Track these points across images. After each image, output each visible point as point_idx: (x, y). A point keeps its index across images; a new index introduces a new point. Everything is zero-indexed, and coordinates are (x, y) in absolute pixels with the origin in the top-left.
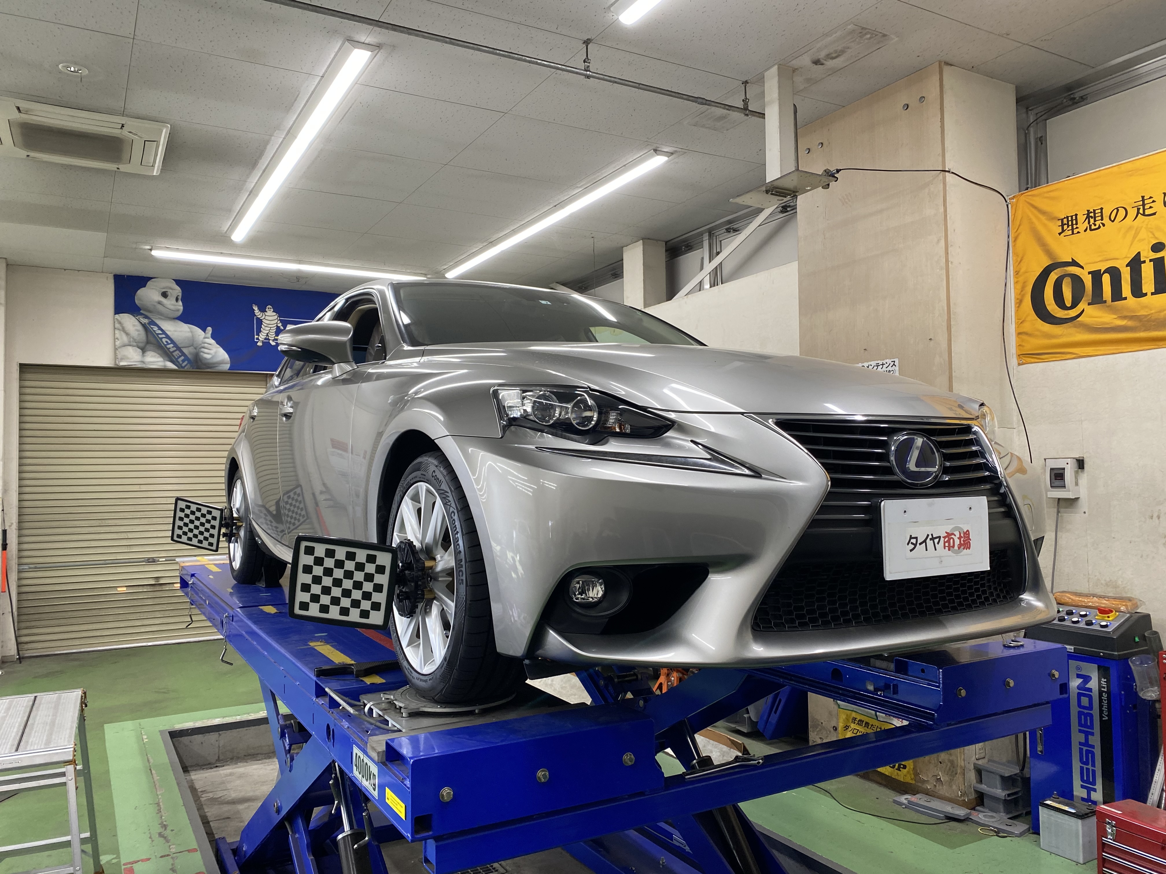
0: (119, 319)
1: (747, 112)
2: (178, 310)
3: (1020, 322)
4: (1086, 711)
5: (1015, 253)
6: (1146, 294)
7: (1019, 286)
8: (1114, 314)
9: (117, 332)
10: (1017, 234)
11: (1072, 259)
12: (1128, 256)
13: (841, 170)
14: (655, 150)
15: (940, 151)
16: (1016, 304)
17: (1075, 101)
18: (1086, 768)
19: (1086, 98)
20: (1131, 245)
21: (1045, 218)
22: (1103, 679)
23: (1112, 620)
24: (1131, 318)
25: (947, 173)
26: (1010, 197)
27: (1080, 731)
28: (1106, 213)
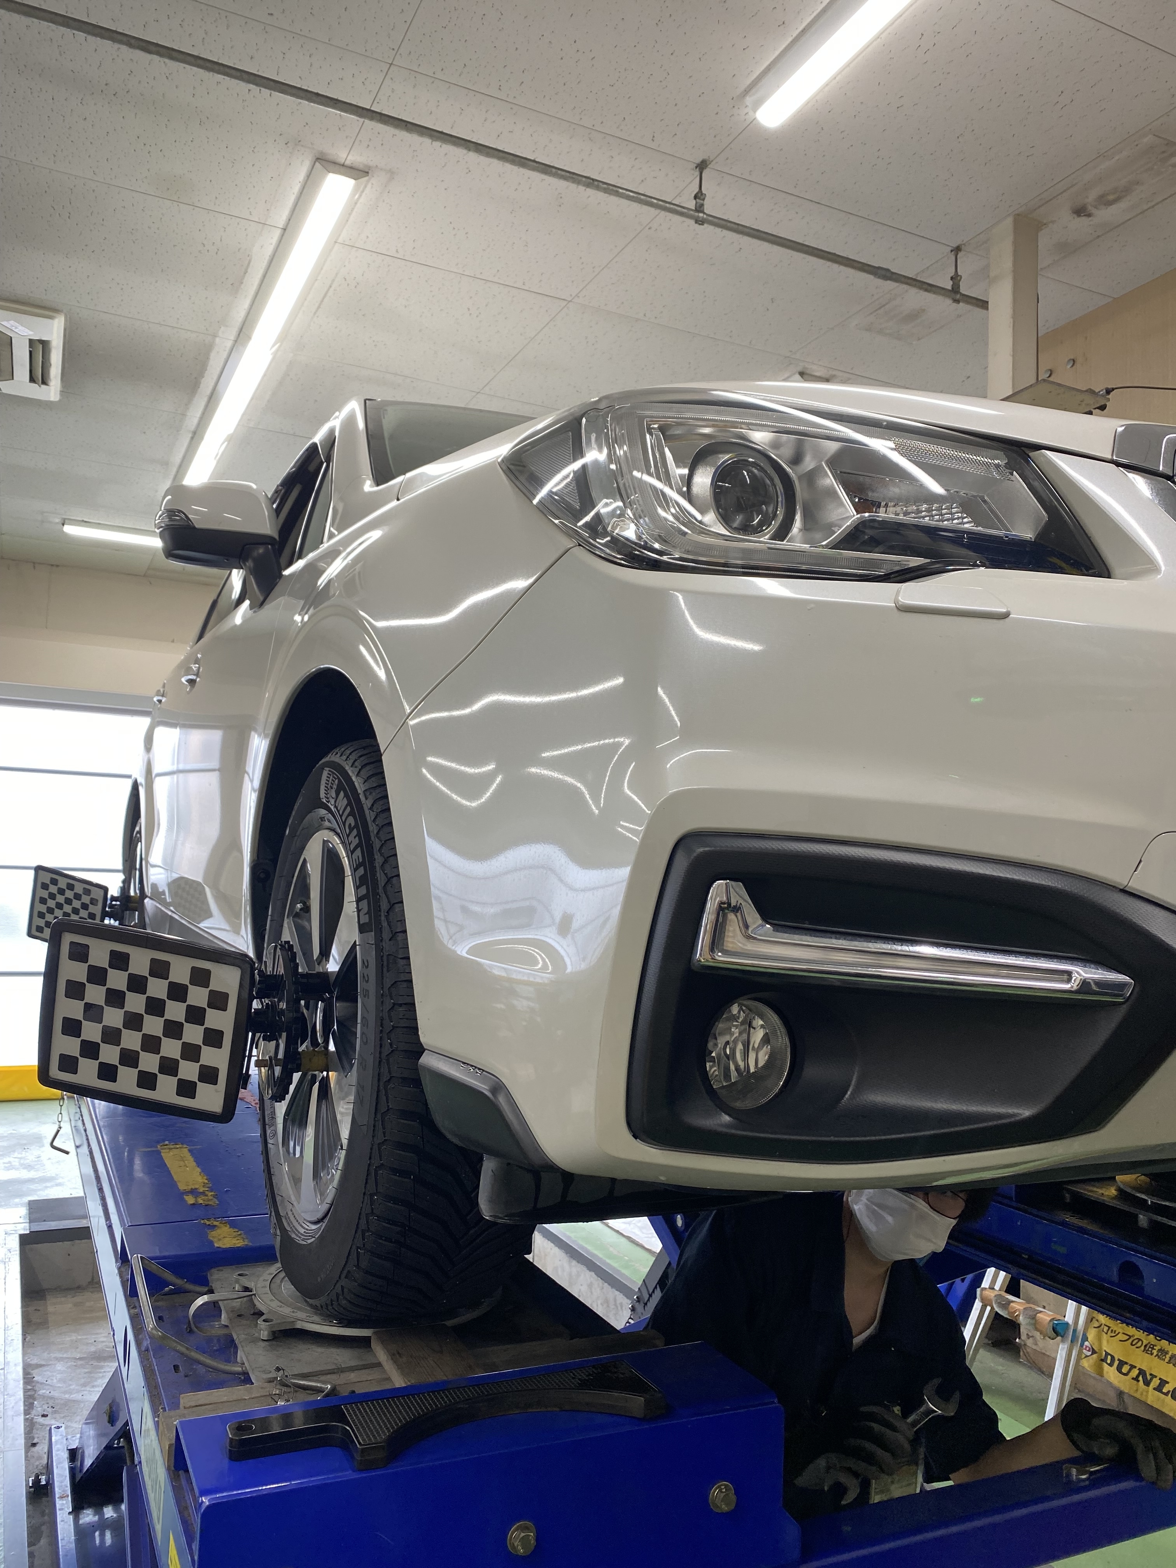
1: (958, 296)
13: (1113, 389)
14: (803, 373)
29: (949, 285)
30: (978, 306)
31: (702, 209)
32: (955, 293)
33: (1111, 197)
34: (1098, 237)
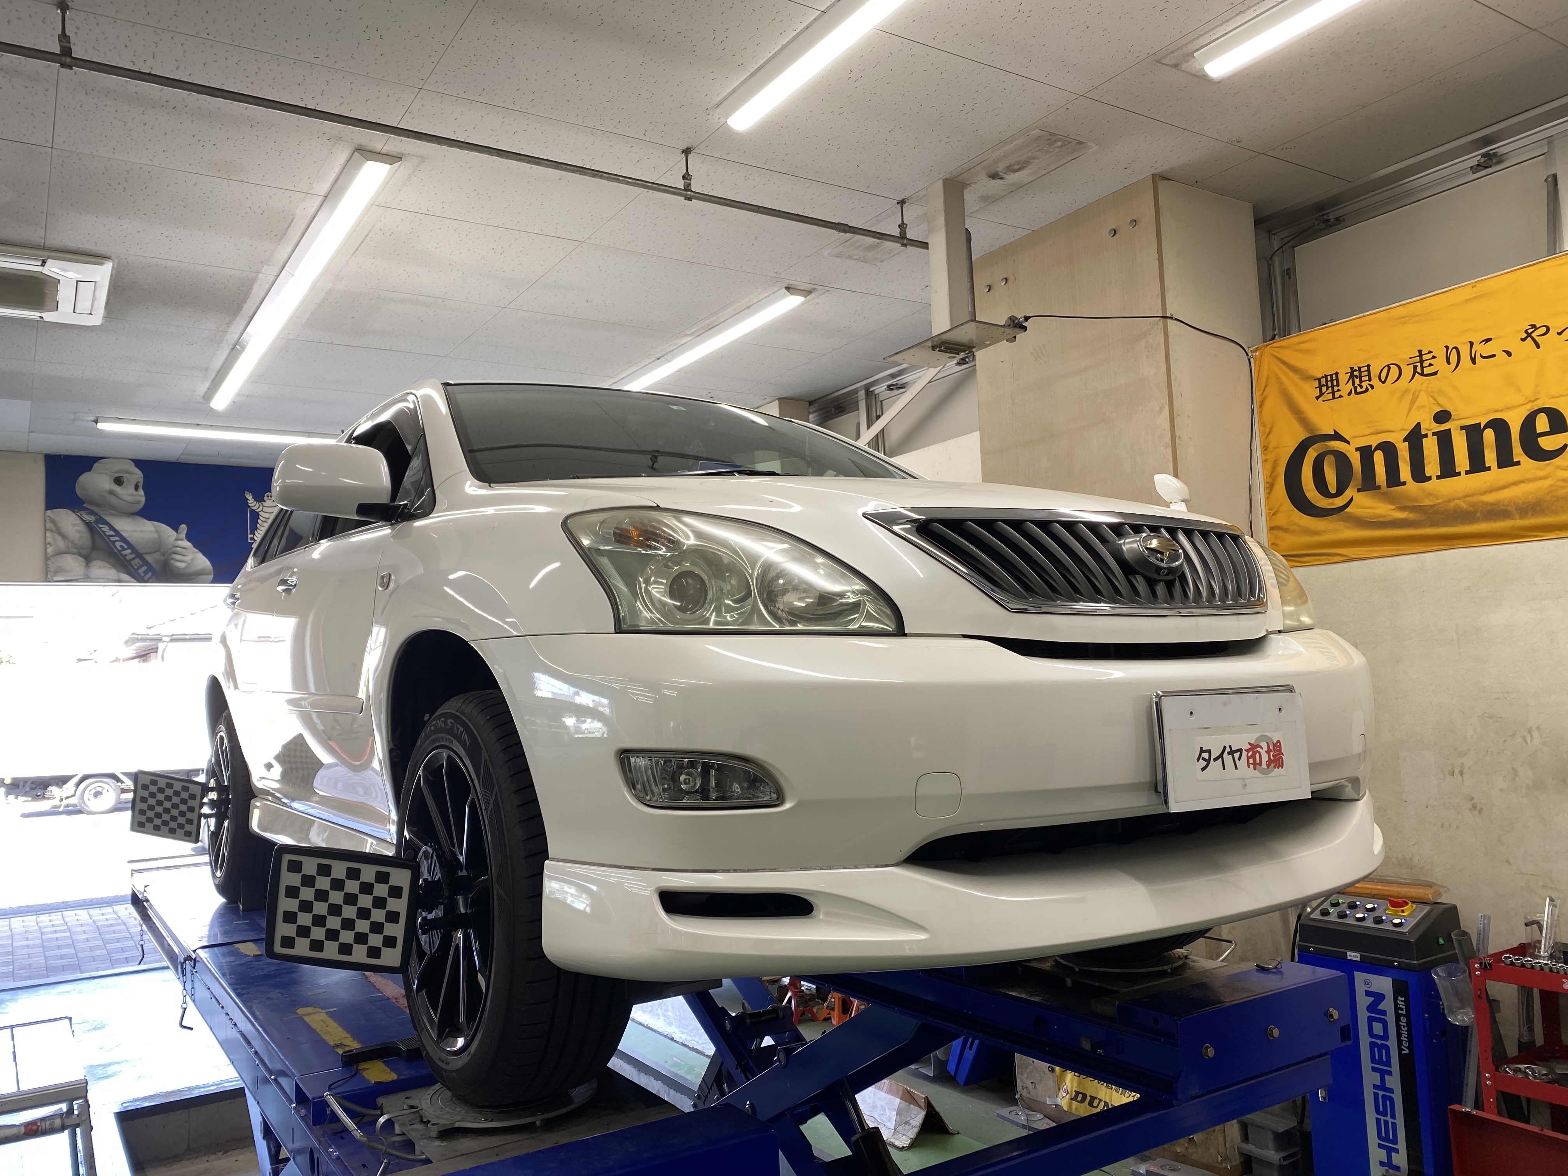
0: (52, 516)
1: (905, 241)
2: (138, 502)
3: (1273, 513)
4: (1379, 1042)
5: (1262, 423)
6: (1430, 478)
7: (1269, 466)
8: (1392, 503)
9: (48, 534)
10: (1262, 398)
11: (1335, 431)
12: (1406, 428)
13: (1030, 317)
14: (788, 288)
15: (1158, 291)
16: (1266, 488)
17: (1330, 223)
18: (1384, 1120)
19: (1344, 220)
20: (1408, 413)
21: (1297, 376)
22: (1400, 998)
23: (1409, 916)
24: (1413, 509)
25: (1169, 321)
26: (1251, 349)
27: (1374, 1069)
28: (1375, 372)
29: (896, 232)
30: (922, 247)
31: (689, 188)
32: (903, 239)
33: (1016, 167)
34: (1012, 192)
